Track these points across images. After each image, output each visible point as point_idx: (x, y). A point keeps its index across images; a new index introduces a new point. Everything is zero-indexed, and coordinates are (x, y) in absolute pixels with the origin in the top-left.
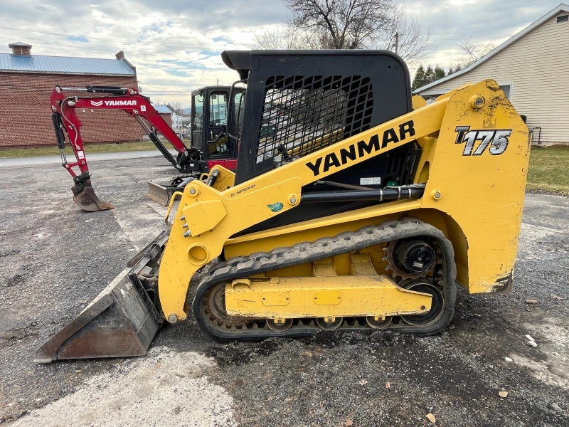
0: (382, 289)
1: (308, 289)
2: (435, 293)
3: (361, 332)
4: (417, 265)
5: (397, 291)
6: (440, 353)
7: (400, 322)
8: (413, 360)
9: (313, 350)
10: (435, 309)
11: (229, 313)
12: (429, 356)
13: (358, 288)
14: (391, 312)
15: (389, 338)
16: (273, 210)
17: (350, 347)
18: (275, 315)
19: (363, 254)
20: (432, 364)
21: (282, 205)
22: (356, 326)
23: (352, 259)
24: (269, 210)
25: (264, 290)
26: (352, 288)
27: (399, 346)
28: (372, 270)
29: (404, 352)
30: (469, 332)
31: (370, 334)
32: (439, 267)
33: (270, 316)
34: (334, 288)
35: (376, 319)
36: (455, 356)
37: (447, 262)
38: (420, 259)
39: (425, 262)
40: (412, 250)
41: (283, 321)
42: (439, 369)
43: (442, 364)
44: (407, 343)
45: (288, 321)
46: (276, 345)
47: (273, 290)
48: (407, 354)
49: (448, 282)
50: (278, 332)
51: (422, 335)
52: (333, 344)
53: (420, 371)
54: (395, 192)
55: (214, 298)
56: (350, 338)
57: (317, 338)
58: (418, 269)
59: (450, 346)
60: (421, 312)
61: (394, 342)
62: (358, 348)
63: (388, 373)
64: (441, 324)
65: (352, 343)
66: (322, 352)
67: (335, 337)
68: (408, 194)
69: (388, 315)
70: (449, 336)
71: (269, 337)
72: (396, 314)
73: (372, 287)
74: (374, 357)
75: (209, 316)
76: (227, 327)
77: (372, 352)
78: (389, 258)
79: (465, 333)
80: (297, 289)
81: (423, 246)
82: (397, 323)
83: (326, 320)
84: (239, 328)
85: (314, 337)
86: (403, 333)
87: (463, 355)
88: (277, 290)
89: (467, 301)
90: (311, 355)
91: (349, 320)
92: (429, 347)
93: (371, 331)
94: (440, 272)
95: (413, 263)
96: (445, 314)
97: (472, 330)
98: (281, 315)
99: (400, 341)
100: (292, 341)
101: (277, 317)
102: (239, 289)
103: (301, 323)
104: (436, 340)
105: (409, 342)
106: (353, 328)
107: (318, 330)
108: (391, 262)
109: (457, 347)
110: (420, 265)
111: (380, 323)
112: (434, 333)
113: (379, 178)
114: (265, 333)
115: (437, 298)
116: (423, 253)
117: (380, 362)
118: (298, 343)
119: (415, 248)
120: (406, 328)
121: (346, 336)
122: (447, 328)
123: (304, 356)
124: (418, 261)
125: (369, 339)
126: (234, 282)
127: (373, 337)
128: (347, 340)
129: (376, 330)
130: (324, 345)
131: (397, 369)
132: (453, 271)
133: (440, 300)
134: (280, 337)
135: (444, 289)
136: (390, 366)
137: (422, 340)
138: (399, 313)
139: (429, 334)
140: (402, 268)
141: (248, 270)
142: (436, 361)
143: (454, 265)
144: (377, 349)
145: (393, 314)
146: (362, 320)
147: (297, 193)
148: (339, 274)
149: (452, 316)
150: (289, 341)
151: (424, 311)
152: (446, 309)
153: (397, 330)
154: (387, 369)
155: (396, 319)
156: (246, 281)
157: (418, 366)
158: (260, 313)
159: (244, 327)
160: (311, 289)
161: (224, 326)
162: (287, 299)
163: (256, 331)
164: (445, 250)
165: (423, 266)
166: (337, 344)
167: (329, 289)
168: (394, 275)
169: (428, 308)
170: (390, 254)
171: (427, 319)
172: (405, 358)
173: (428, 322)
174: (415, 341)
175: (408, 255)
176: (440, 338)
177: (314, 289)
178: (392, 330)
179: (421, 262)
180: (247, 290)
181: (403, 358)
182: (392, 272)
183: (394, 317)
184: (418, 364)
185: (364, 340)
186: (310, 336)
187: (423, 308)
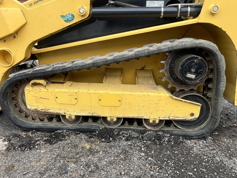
0: (158, 96)
1: (93, 91)
2: (203, 103)
3: (137, 131)
4: (189, 75)
5: (170, 98)
6: (204, 155)
7: (172, 125)
8: (179, 160)
9: (92, 143)
10: (202, 116)
11: (29, 107)
12: (194, 158)
13: (137, 93)
14: (165, 116)
15: (159, 138)
16: (65, 21)
17: (125, 143)
18: (66, 112)
19: (147, 70)
20: (196, 166)
21: (73, 16)
22: (135, 126)
23: (138, 73)
24: (62, 20)
25: (57, 90)
26: (132, 93)
27: (167, 146)
28: (152, 82)
29: (171, 152)
30: (230, 138)
31: (144, 134)
32: (209, 81)
33: (62, 112)
34: (116, 93)
35: (151, 121)
36: (218, 159)
37: (217, 75)
38: (193, 70)
39: (197, 73)
40: (186, 61)
41: (73, 117)
42: (203, 172)
43: (206, 167)
44: (175, 143)
45: (78, 117)
46: (64, 136)
47: (64, 90)
48: (174, 154)
49: (217, 94)
50: (70, 126)
51: (190, 138)
52: (111, 139)
53: (184, 172)
54: (175, 9)
55: (22, 95)
56: (126, 135)
57: (99, 133)
58: (190, 79)
59: (214, 149)
60: (190, 118)
61: (164, 141)
62: (131, 145)
63: (152, 172)
64: (207, 129)
65: (127, 140)
66: (99, 145)
67: (113, 134)
68: (187, 12)
69: (161, 119)
70: (213, 140)
71: (59, 129)
72: (168, 119)
73: (149, 94)
74: (143, 154)
75: (18, 109)
76: (33, 119)
77: (143, 149)
78: (166, 71)
79: (227, 139)
80: (84, 91)
81: (197, 58)
82: (170, 126)
83: (109, 119)
84: (42, 120)
85: (97, 132)
86: (173, 135)
87: (226, 159)
88: (67, 90)
89: (228, 115)
90: (88, 147)
91: (130, 121)
92: (195, 149)
93: (145, 131)
94: (210, 86)
95: (186, 74)
96: (211, 121)
97: (232, 137)
98: (72, 112)
99: (169, 141)
100: (78, 134)
101: (69, 113)
102: (36, 88)
103: (90, 120)
104: (201, 143)
105: (177, 143)
106: (132, 128)
107: (102, 127)
108: (167, 74)
109: (220, 150)
110: (193, 76)
111: (154, 125)
112: (200, 137)
113: (163, 2)
114: (59, 126)
115: (205, 107)
116: (196, 64)
117: (146, 159)
118: (83, 136)
119: (189, 59)
120: (176, 131)
121: (123, 133)
122: (211, 134)
123: (82, 148)
124: (191, 73)
125: (142, 137)
126: (32, 82)
127: (146, 136)
128: (123, 137)
129: (150, 130)
130: (103, 140)
131: (161, 168)
132: (222, 83)
133: (208, 109)
134: (70, 130)
135: (213, 100)
136: (155, 165)
137: (189, 142)
138: (171, 118)
139: (195, 137)
140: (176, 80)
141: (41, 71)
142: (200, 163)
143: (224, 78)
144: (147, 147)
145: (166, 119)
146: (140, 121)
147: (86, 6)
148: (123, 82)
149: (218, 123)
150: (76, 134)
151: (193, 118)
152: (212, 117)
153: (167, 132)
154: (151, 167)
155: (168, 123)
156: (42, 82)
157: (182, 167)
158: (54, 109)
159: (46, 120)
160: (96, 92)
161: (30, 118)
162: (76, 99)
163: (54, 124)
164: (217, 62)
165: (196, 77)
166: (114, 139)
167: (111, 92)
168: (170, 86)
169: (197, 115)
170: (167, 67)
171: (195, 125)
172: (171, 158)
173: (196, 127)
174: (182, 142)
175: (182, 66)
176: (204, 142)
177: (98, 92)
178: (164, 131)
179: (194, 73)
180: (43, 89)
181: (169, 158)
182: (168, 83)
183: (166, 121)
184: (183, 164)
185: (137, 138)
186: (94, 131)
187: (192, 115)
